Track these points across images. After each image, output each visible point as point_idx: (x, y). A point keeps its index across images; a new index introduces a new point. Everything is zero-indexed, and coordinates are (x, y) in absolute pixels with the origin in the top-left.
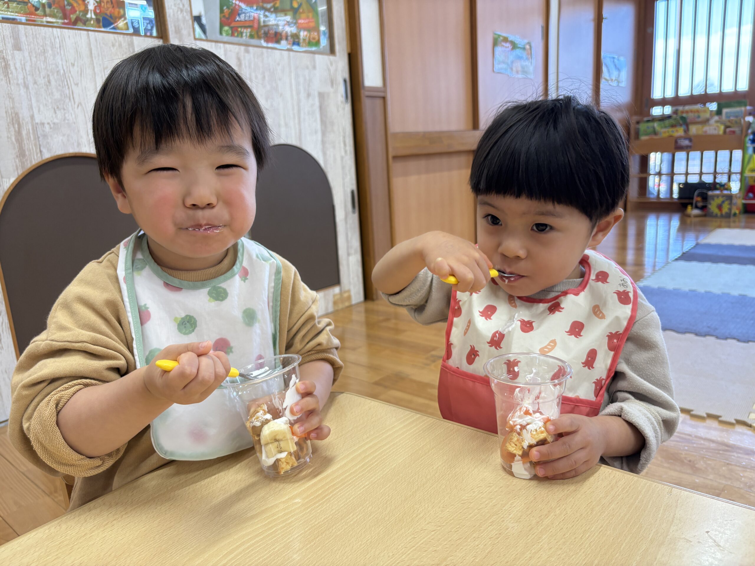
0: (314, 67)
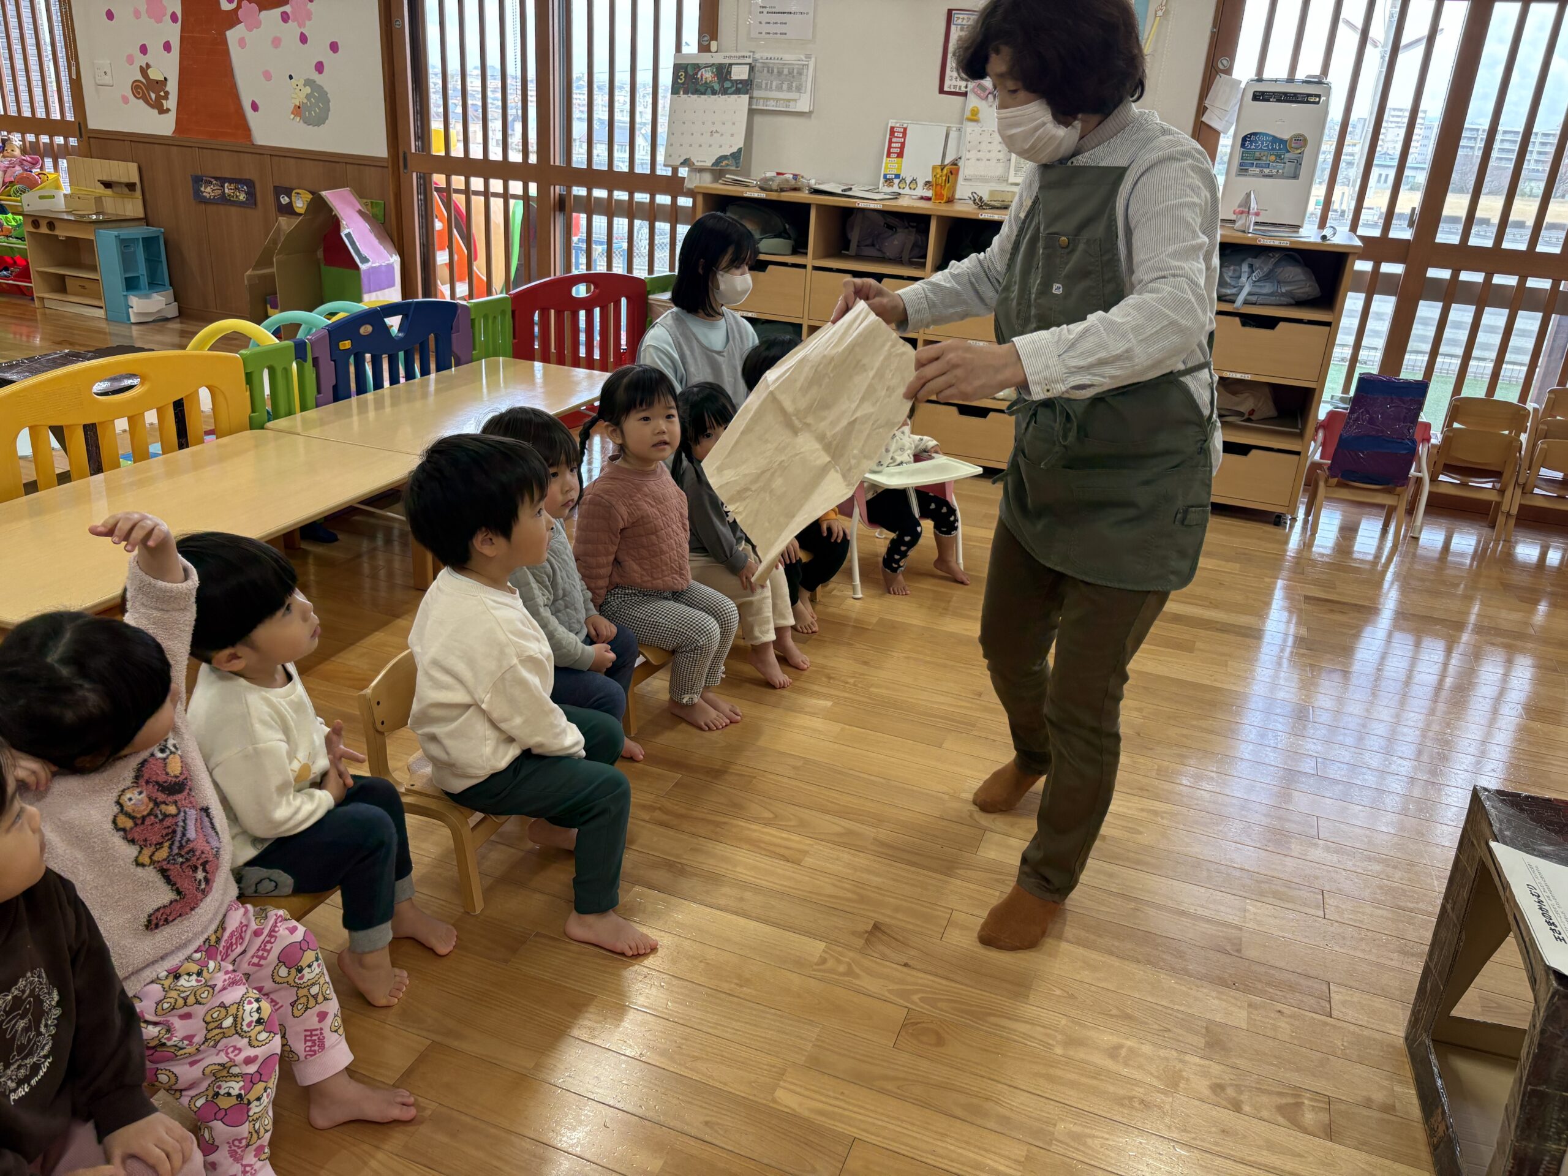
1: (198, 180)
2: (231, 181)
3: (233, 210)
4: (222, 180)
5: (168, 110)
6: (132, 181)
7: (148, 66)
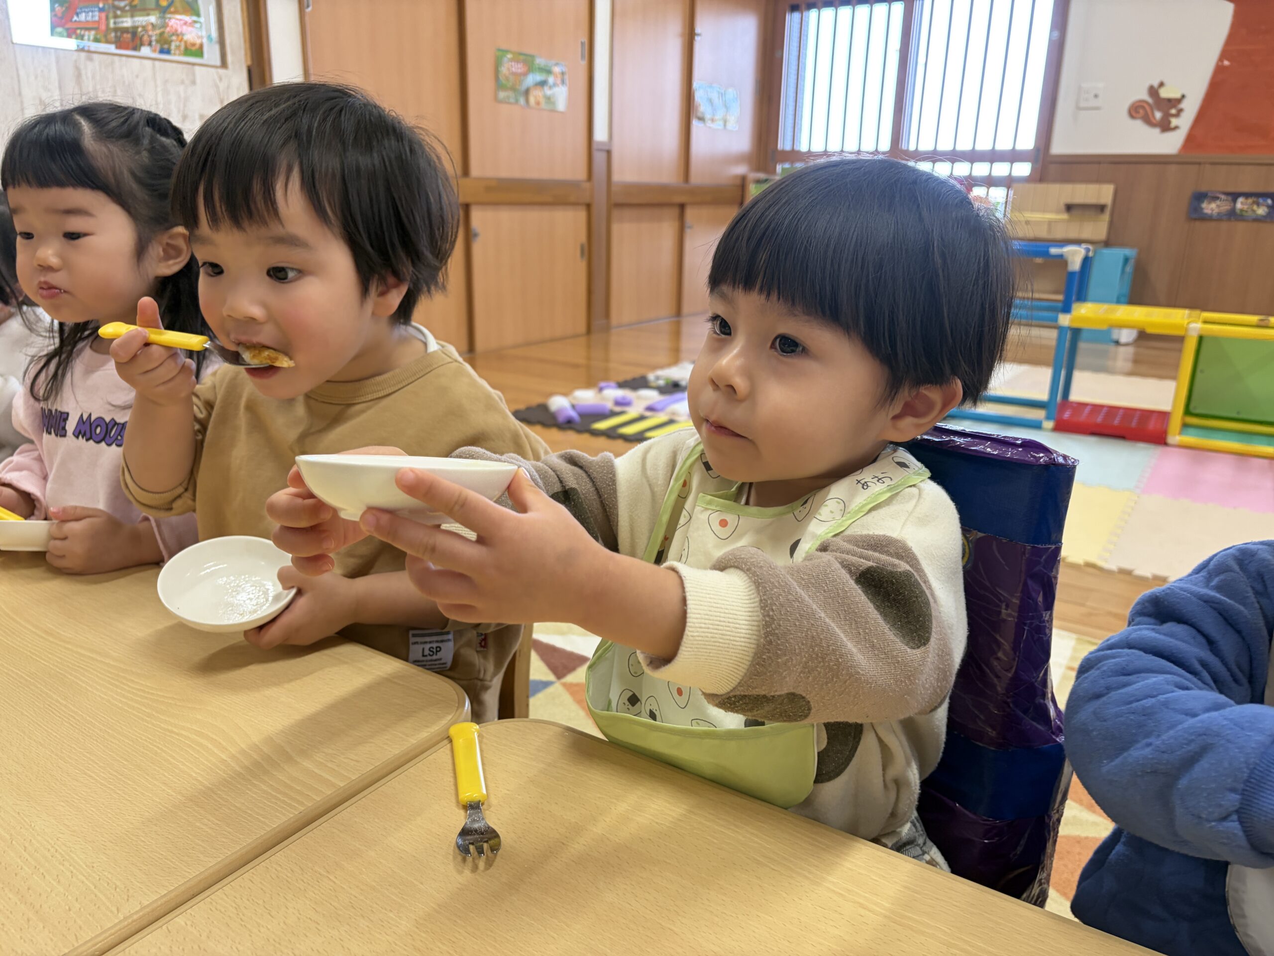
0: (194, 83)
1: (1200, 197)
2: (1247, 195)
3: (1241, 226)
4: (1235, 196)
5: (1176, 128)
6: (1102, 201)
7: (1162, 84)
